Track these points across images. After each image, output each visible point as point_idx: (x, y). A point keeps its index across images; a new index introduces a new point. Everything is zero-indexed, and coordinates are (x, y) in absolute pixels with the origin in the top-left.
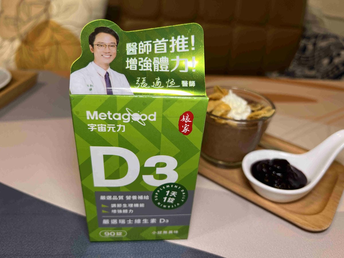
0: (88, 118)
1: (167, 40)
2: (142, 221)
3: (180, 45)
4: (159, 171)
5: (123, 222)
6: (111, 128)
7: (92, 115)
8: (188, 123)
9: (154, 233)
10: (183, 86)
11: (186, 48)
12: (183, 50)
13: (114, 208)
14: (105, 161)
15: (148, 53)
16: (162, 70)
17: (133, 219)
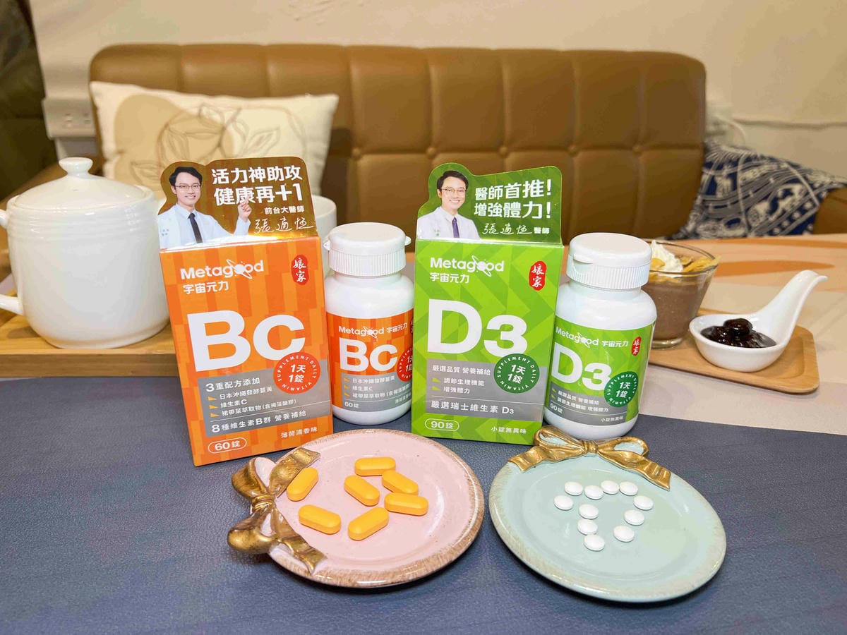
0: (432, 266)
1: (520, 185)
2: (479, 408)
3: (535, 190)
4: (505, 336)
5: (456, 406)
6: (454, 277)
7: (436, 262)
8: (540, 276)
9: (494, 429)
10: (535, 233)
11: (541, 193)
12: (538, 195)
13: (447, 385)
14: (443, 318)
15: (498, 198)
16: (513, 216)
17: (469, 403)
